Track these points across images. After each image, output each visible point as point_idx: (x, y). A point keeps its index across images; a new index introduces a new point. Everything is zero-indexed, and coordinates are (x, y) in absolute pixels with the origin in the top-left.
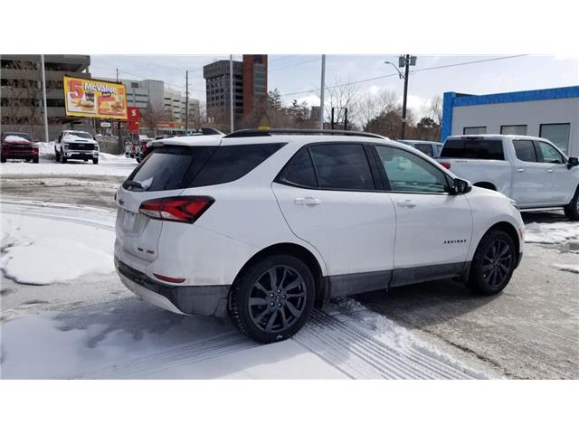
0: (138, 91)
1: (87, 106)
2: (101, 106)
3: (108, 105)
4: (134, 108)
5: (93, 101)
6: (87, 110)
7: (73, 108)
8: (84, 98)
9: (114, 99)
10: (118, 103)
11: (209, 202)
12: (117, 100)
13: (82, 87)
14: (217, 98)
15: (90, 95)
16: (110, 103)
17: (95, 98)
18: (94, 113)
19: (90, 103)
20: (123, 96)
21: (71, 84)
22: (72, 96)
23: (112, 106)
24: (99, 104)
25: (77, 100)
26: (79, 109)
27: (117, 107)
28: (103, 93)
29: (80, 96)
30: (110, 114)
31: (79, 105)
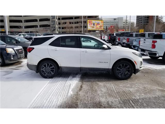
0: (115, 21)
1: (93, 27)
2: (96, 27)
3: (98, 26)
4: (113, 26)
5: (94, 25)
6: (93, 28)
7: (89, 28)
8: (92, 25)
9: (100, 25)
10: (101, 26)
11: (33, 48)
12: (101, 25)
13: (92, 22)
14: (140, 21)
15: (94, 24)
16: (99, 26)
17: (95, 25)
18: (95, 29)
19: (94, 26)
20: (102, 24)
21: (89, 22)
22: (89, 25)
23: (99, 27)
24: (96, 26)
25: (90, 26)
26: (91, 28)
27: (101, 27)
28: (97, 23)
29: (91, 24)
30: (99, 29)
31: (91, 27)
